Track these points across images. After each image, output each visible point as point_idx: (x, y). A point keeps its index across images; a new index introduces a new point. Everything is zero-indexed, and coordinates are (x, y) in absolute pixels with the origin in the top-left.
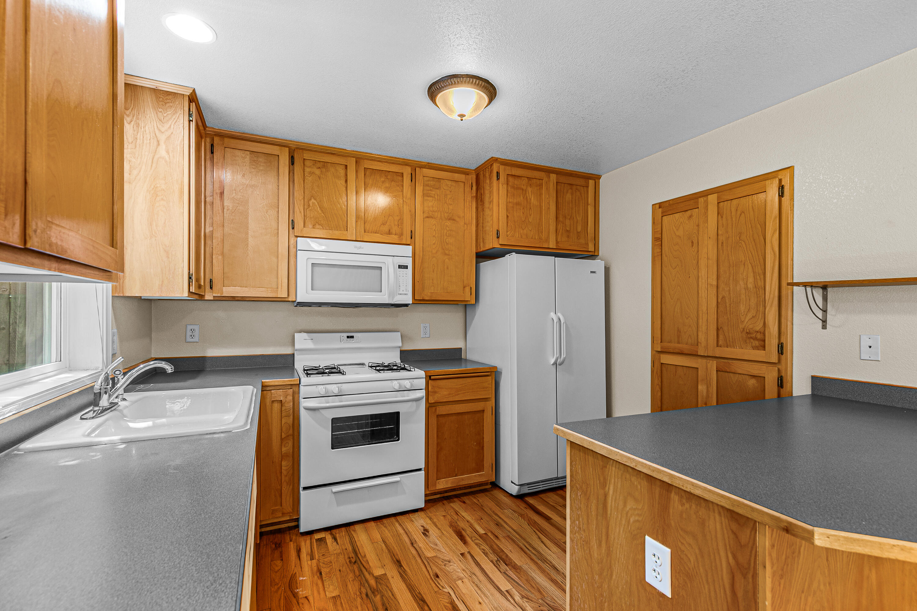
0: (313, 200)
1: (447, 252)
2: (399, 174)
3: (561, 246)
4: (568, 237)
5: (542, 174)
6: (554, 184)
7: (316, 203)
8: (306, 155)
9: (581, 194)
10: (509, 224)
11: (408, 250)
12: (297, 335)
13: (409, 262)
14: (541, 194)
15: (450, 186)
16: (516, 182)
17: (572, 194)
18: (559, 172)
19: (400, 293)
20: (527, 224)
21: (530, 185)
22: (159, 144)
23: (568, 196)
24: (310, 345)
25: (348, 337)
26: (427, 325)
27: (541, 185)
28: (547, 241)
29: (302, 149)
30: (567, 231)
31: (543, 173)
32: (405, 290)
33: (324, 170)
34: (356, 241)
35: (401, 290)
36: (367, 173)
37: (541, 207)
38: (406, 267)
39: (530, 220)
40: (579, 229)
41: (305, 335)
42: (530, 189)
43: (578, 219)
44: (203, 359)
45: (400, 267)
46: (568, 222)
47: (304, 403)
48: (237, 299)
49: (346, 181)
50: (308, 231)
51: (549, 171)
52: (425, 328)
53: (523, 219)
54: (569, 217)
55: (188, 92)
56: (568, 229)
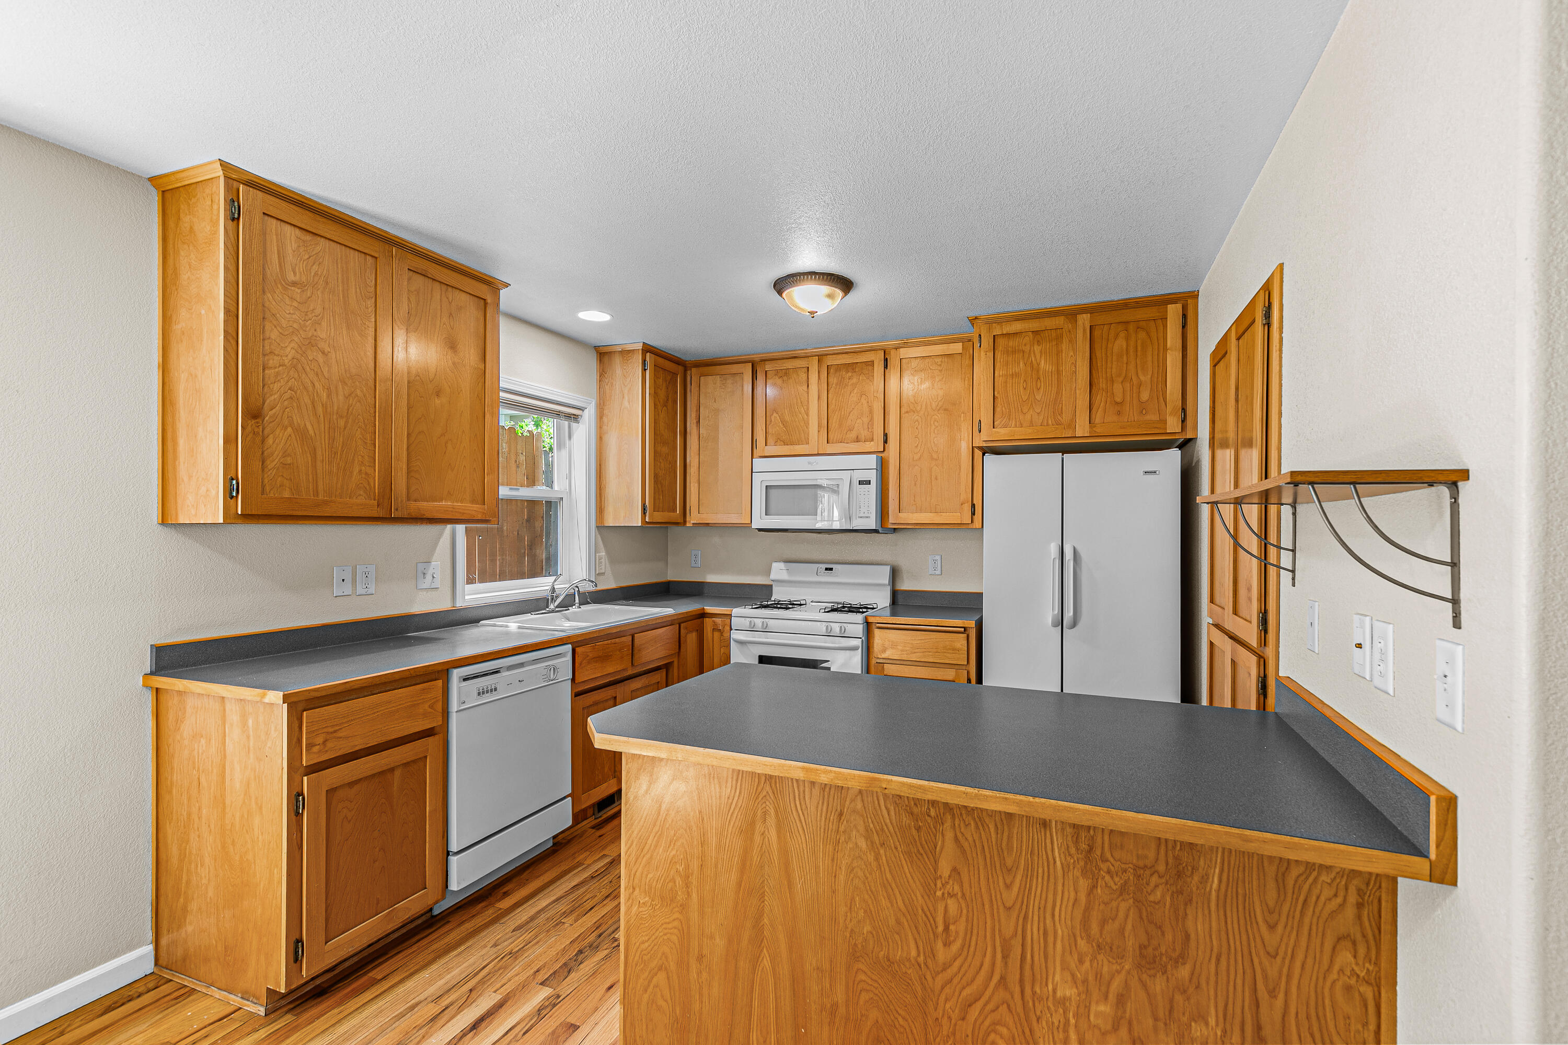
0: (775, 415)
1: (935, 456)
2: (870, 363)
3: (1099, 430)
4: (1119, 413)
5: (1060, 321)
6: (1084, 330)
7: (778, 418)
8: (768, 367)
9: (1148, 334)
10: (998, 409)
11: (872, 461)
12: (775, 565)
13: (872, 476)
14: (1059, 353)
15: (939, 363)
16: (1011, 344)
17: (1127, 339)
18: (1094, 309)
19: (861, 515)
20: (1032, 404)
21: (1038, 341)
22: (623, 397)
23: (1120, 343)
24: (784, 576)
25: (826, 569)
26: (938, 558)
27: (1059, 338)
28: (1072, 425)
29: (765, 360)
30: (1117, 403)
31: (1062, 318)
32: (866, 512)
33: (785, 378)
34: (818, 455)
35: (862, 512)
36: (832, 371)
37: (1059, 372)
38: (869, 482)
39: (1038, 397)
40: (1145, 396)
41: (782, 565)
42: (1037, 348)
43: (1142, 378)
44: (701, 585)
45: (861, 483)
46: (1118, 388)
47: (735, 635)
48: (710, 525)
49: (808, 386)
50: (770, 450)
51: (1071, 313)
52: (935, 561)
53: (1025, 398)
54: (1121, 379)
55: (640, 346)
56: (1118, 400)
